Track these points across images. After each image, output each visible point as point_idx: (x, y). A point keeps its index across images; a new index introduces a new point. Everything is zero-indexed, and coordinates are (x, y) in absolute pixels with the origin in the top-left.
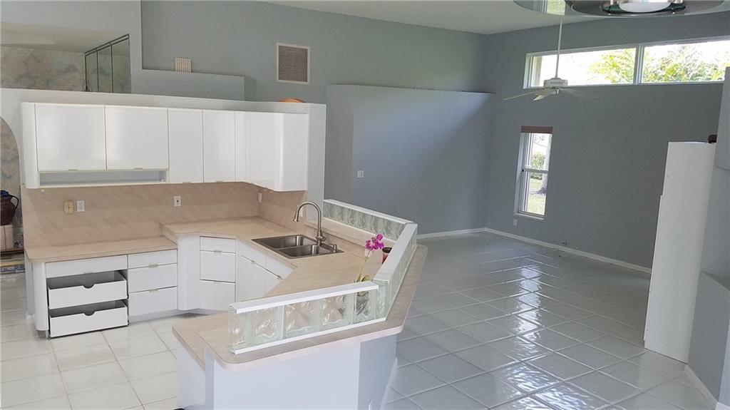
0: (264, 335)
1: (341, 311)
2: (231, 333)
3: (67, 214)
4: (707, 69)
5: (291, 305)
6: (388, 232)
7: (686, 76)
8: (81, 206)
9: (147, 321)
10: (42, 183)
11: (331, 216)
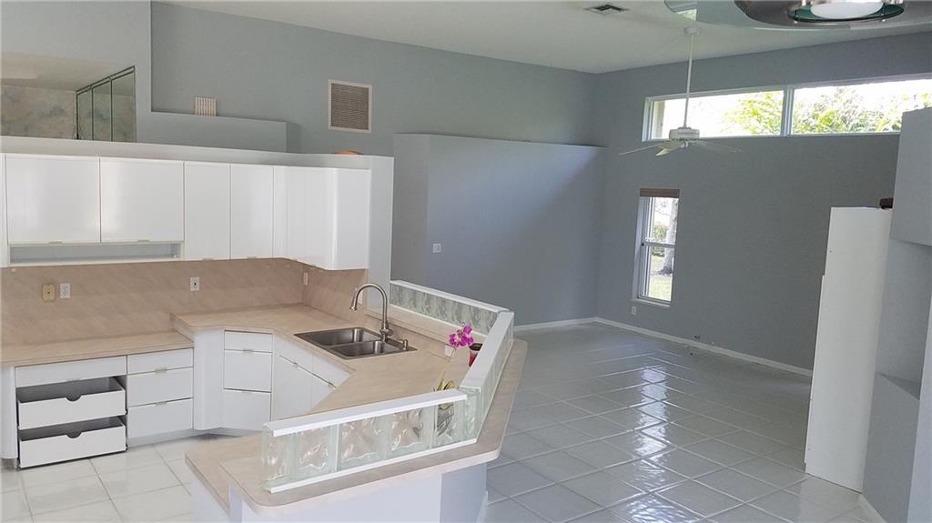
0: (311, 465)
1: (417, 431)
2: (266, 463)
3: (46, 301)
4: (870, 117)
5: (348, 423)
6: (476, 322)
7: (844, 126)
8: (65, 291)
9: (153, 445)
10: (12, 261)
11: (400, 302)
